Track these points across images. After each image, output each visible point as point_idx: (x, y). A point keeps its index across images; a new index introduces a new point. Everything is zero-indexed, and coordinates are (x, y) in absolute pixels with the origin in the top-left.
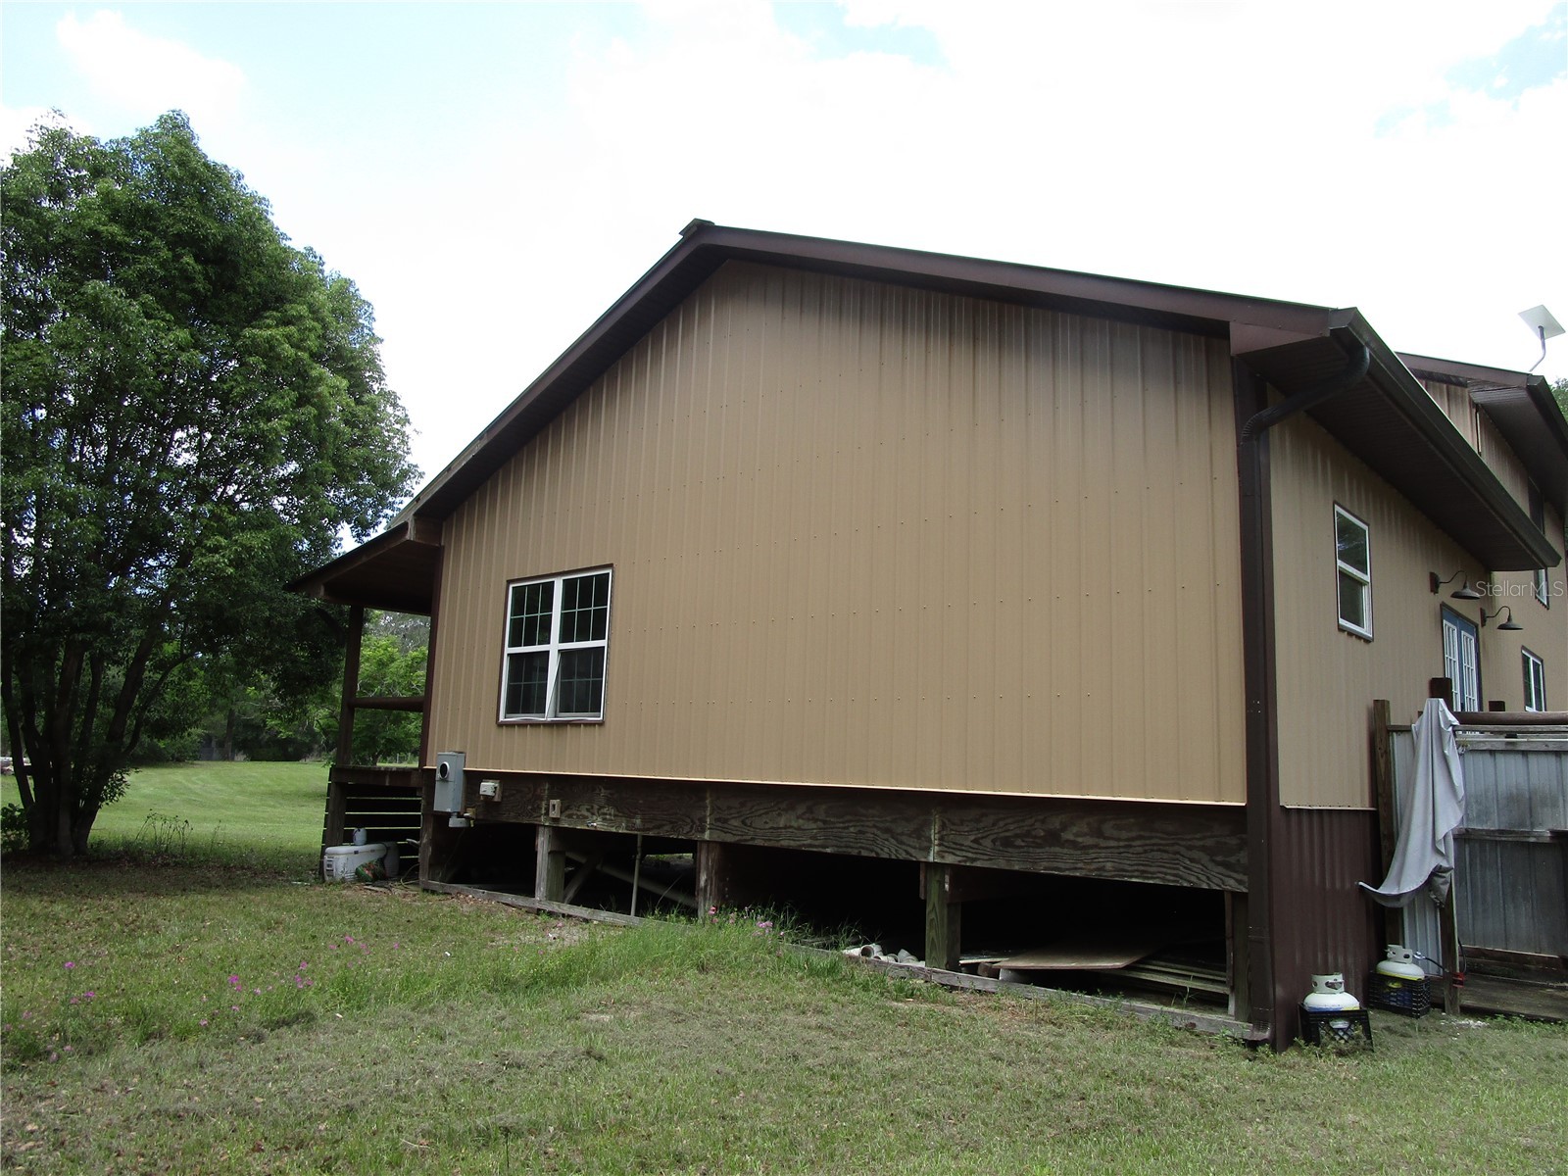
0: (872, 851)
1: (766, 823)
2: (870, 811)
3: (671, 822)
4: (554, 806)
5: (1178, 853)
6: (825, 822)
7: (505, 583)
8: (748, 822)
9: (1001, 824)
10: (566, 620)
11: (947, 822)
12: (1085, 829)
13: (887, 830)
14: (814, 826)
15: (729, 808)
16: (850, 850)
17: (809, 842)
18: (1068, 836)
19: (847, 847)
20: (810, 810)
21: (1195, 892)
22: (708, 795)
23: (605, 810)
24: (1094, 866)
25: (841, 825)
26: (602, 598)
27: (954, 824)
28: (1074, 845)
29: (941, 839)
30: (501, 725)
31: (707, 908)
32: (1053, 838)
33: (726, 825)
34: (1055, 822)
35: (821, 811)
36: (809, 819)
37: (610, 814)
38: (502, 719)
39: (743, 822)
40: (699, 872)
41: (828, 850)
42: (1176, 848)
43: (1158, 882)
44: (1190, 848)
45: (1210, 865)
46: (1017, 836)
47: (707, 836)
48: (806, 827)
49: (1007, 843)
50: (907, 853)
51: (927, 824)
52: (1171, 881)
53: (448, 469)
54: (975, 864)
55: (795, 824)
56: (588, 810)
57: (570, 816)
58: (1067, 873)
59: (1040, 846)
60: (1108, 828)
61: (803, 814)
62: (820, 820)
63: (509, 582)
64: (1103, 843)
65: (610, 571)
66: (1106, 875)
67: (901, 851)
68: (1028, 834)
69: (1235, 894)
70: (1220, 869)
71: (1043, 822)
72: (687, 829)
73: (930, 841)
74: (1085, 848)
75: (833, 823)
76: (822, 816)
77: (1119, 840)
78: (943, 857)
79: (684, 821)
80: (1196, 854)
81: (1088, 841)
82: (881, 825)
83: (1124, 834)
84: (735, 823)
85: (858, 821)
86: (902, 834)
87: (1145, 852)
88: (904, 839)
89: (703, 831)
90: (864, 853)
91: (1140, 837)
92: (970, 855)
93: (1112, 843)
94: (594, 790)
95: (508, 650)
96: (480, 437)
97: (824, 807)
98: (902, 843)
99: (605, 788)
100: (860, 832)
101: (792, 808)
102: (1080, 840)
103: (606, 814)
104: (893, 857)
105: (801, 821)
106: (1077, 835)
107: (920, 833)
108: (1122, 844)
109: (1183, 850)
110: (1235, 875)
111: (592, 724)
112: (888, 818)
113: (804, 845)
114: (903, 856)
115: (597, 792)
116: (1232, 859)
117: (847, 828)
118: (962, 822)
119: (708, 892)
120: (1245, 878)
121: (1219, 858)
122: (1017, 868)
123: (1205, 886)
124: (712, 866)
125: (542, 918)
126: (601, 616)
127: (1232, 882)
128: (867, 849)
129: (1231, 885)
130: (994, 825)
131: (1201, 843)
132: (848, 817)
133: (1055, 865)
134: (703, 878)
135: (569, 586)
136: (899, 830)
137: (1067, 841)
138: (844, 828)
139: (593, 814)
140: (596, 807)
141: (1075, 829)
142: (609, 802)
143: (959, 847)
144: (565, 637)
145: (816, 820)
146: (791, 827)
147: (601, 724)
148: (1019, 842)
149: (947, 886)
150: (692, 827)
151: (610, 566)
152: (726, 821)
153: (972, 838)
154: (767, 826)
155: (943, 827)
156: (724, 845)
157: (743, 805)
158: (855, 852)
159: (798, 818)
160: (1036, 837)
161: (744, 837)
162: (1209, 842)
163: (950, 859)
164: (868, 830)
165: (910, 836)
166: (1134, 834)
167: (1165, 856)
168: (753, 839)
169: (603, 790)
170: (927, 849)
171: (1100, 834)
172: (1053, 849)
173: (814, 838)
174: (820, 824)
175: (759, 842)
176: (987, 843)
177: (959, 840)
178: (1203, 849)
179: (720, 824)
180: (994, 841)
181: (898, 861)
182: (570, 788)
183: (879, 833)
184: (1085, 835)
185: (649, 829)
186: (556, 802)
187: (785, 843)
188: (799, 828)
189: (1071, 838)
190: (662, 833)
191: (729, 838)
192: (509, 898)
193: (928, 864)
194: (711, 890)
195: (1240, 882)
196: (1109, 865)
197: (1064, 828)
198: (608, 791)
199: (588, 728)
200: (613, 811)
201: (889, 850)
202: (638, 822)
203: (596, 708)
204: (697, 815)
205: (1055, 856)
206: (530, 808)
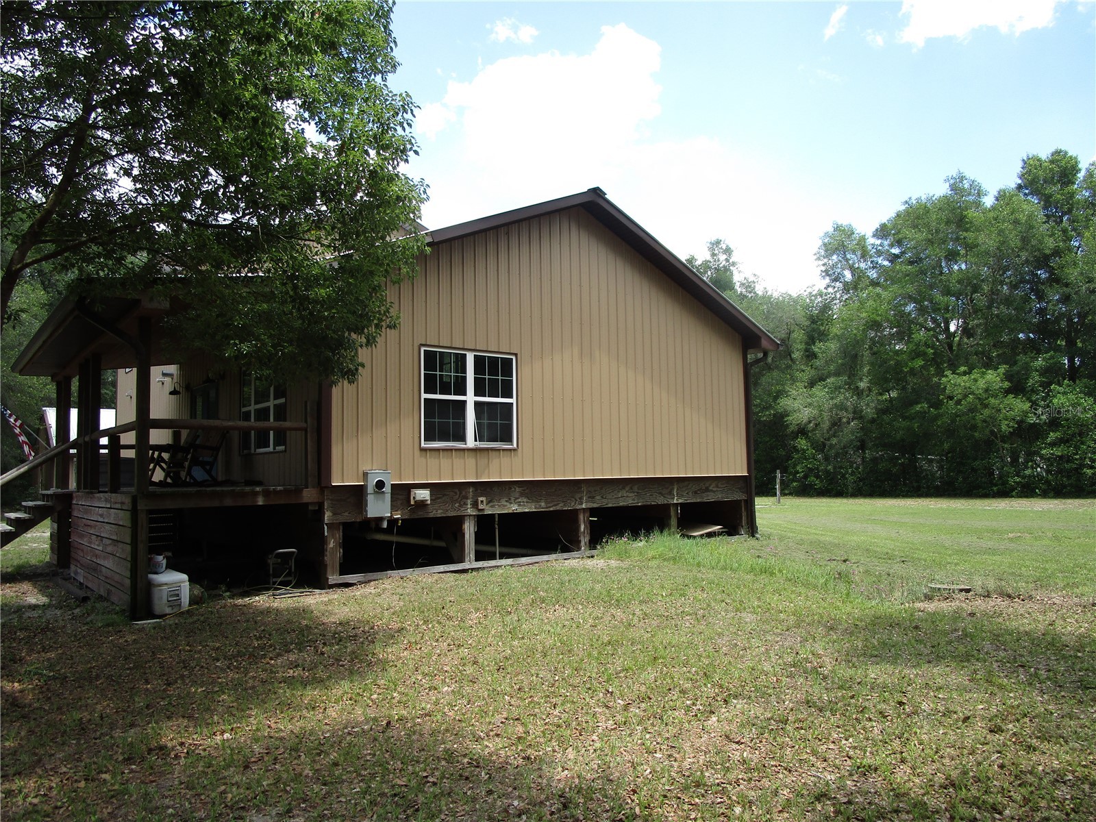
0: (655, 502)
1: (613, 496)
2: (654, 486)
3: (563, 502)
4: (482, 502)
7: (417, 346)
8: (604, 497)
9: (694, 486)
10: (479, 382)
11: (679, 487)
12: (715, 486)
13: (660, 493)
14: (633, 495)
15: (595, 491)
16: (647, 503)
17: (632, 502)
20: (631, 488)
22: (583, 486)
23: (519, 500)
24: (717, 497)
25: (644, 493)
26: (508, 373)
27: (681, 488)
29: (677, 494)
31: (586, 541)
32: (707, 490)
33: (594, 499)
34: (708, 484)
35: (635, 488)
36: (631, 492)
37: (523, 502)
38: (423, 445)
39: (602, 497)
40: (580, 524)
41: (640, 504)
42: (733, 489)
46: (698, 490)
47: (584, 506)
48: (630, 495)
49: (696, 493)
51: (673, 489)
54: (687, 502)
55: (625, 495)
57: (492, 507)
58: (711, 500)
59: (704, 493)
60: (720, 485)
61: (629, 490)
62: (636, 492)
63: (422, 345)
64: (718, 489)
65: (511, 357)
66: (719, 499)
68: (701, 489)
69: (744, 500)
71: (704, 484)
72: (573, 504)
73: (674, 495)
74: (715, 492)
75: (641, 493)
76: (636, 490)
78: (678, 501)
79: (571, 500)
80: (737, 490)
81: (715, 489)
83: (723, 486)
84: (598, 498)
85: (650, 491)
89: (582, 504)
90: (652, 503)
92: (685, 498)
93: (721, 489)
94: (511, 488)
95: (424, 396)
97: (636, 486)
98: (665, 497)
100: (651, 495)
101: (624, 488)
103: (520, 502)
105: (628, 493)
106: (713, 488)
107: (671, 493)
109: (735, 489)
110: (744, 495)
111: (510, 450)
112: (660, 488)
113: (630, 503)
114: (666, 502)
117: (646, 494)
120: (747, 495)
121: (741, 491)
122: (698, 501)
124: (587, 520)
126: (508, 384)
128: (653, 501)
129: (744, 498)
130: (692, 487)
132: (646, 489)
133: (708, 498)
134: (582, 527)
135: (479, 361)
136: (664, 493)
139: (511, 503)
140: (512, 499)
141: (712, 486)
142: (522, 495)
143: (682, 496)
144: (479, 393)
146: (624, 497)
147: (515, 450)
148: (699, 492)
149: (679, 511)
150: (576, 503)
151: (516, 355)
152: (593, 497)
153: (686, 492)
155: (678, 489)
156: (591, 509)
157: (601, 489)
160: (703, 490)
161: (603, 504)
162: (739, 486)
163: (680, 501)
164: (653, 494)
165: (667, 494)
167: (731, 491)
168: (606, 504)
170: (673, 498)
171: (717, 487)
172: (707, 493)
173: (634, 500)
174: (636, 494)
175: (610, 505)
176: (690, 493)
177: (683, 494)
179: (590, 499)
180: (692, 493)
181: (664, 504)
183: (657, 494)
185: (550, 507)
186: (484, 499)
187: (621, 504)
188: (627, 496)
189: (711, 489)
190: (558, 508)
191: (595, 505)
192: (442, 568)
193: (674, 504)
197: (710, 485)
199: (505, 452)
200: (525, 500)
201: (661, 501)
202: (543, 504)
203: (510, 440)
204: (578, 496)
205: (708, 496)
206: (457, 505)
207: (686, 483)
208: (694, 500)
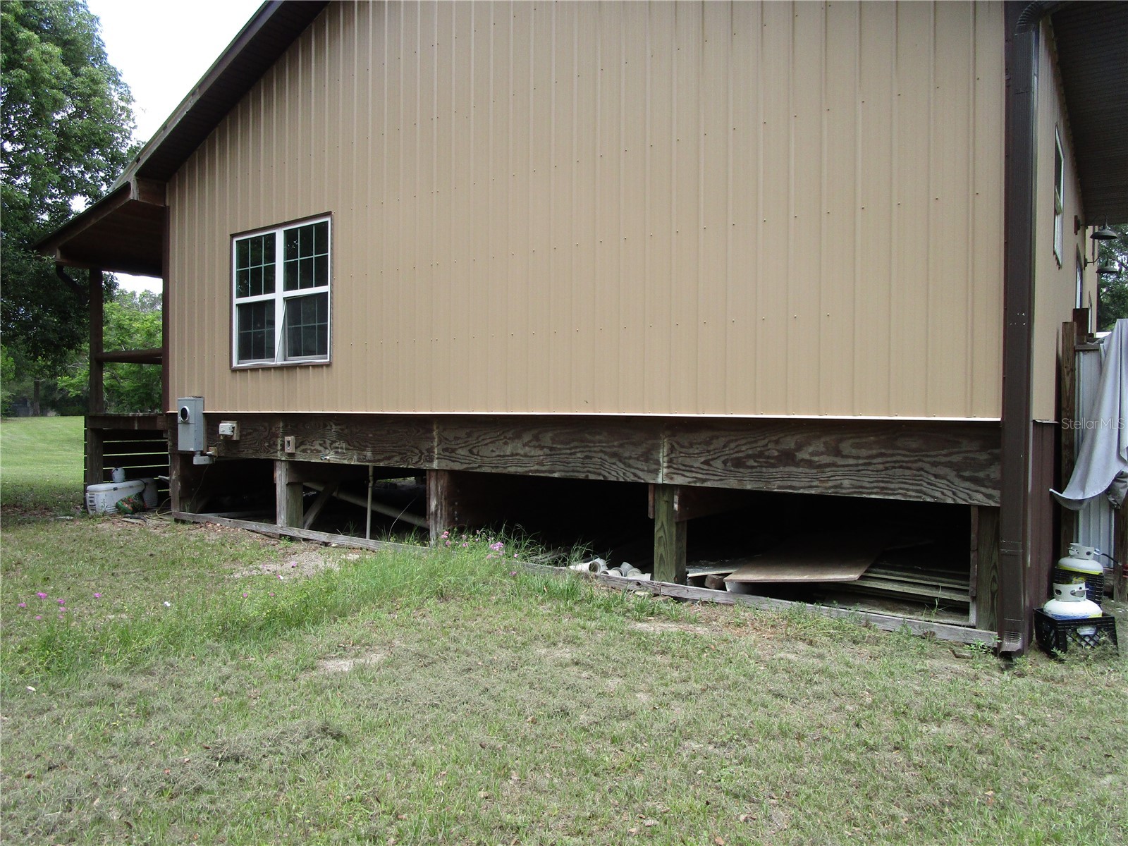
0: (600, 474)
1: (493, 451)
2: (598, 437)
3: (400, 454)
4: (289, 442)
5: (922, 469)
6: (551, 449)
7: (229, 238)
8: (475, 451)
9: (733, 445)
10: (290, 269)
11: (676, 446)
12: (822, 448)
13: (614, 455)
14: (541, 453)
15: (456, 438)
16: (576, 474)
17: (536, 467)
18: (803, 455)
19: (573, 471)
20: (536, 438)
21: (939, 507)
22: (435, 427)
23: (337, 444)
24: (831, 484)
25: (568, 451)
26: (322, 246)
27: (683, 447)
28: (810, 464)
29: (670, 461)
30: (234, 371)
31: (439, 531)
32: (788, 458)
33: (453, 455)
34: (789, 443)
35: (547, 438)
36: (535, 447)
37: (342, 448)
38: (235, 364)
39: (471, 451)
40: (429, 498)
41: (556, 475)
42: (920, 464)
43: (899, 498)
44: (934, 464)
45: (957, 481)
46: (748, 457)
47: (435, 465)
48: (532, 454)
49: (738, 463)
50: (635, 475)
51: (656, 448)
52: (913, 496)
53: (164, 127)
54: (705, 485)
55: (522, 452)
56: (321, 445)
57: (304, 451)
58: (801, 491)
59: (773, 466)
60: (846, 447)
61: (530, 441)
62: (547, 447)
63: (233, 236)
64: (840, 461)
65: (328, 219)
66: (843, 492)
67: (628, 474)
68: (761, 455)
69: (981, 508)
70: (967, 484)
71: (777, 442)
72: (416, 459)
73: (658, 463)
74: (821, 467)
75: (560, 449)
76: (549, 443)
77: (858, 458)
78: (672, 479)
79: (412, 452)
80: (941, 470)
81: (825, 459)
82: (608, 450)
83: (864, 452)
84: (461, 452)
85: (588, 446)
86: (630, 458)
87: (887, 469)
88: (631, 462)
89: (431, 461)
90: (592, 477)
91: (881, 455)
92: (700, 476)
93: (851, 461)
94: (325, 426)
95: (237, 301)
96: (192, 93)
97: (550, 434)
98: (630, 466)
99: (336, 425)
100: (587, 457)
101: (518, 436)
102: (816, 459)
103: (337, 448)
104: (621, 480)
105: (527, 448)
106: (812, 454)
107: (648, 457)
108: (861, 461)
109: (927, 467)
110: (983, 490)
111: (321, 366)
112: (616, 444)
113: (531, 471)
114: (631, 478)
115: (329, 428)
116: (981, 474)
117: (574, 453)
118: (691, 445)
119: (439, 515)
120: (996, 493)
121: (966, 474)
122: (749, 487)
123: (950, 501)
124: (442, 493)
125: (283, 543)
126: (322, 263)
127: (980, 497)
128: (594, 473)
129: (979, 499)
130: (725, 446)
131: (948, 459)
132: (576, 444)
133: (789, 483)
134: (433, 504)
135: (290, 236)
136: (627, 454)
137: (802, 460)
138: (571, 454)
139: (326, 448)
140: (328, 442)
141: (811, 449)
142: (340, 437)
143: (690, 468)
144: (290, 285)
145: (542, 448)
146: (517, 454)
147: (328, 365)
148: (751, 463)
149: (676, 506)
150: (420, 458)
151: (328, 214)
152: (453, 451)
153: (703, 459)
154: (494, 454)
155: (672, 449)
156: (452, 473)
157: (469, 435)
158: (582, 476)
159: (524, 445)
160: (768, 457)
161: (471, 466)
162: (956, 458)
163: (679, 480)
164: (594, 454)
165: (638, 459)
166: (874, 452)
167: (908, 472)
168: (480, 467)
169: (334, 427)
170: (656, 472)
171: (838, 453)
172: (787, 469)
173: (541, 464)
174: (547, 451)
175: (486, 469)
176: (718, 464)
177: (688, 461)
178: (950, 465)
179: (448, 454)
180: (725, 462)
181: (626, 483)
182: (301, 424)
183: (606, 457)
184: (822, 454)
185: (379, 461)
186: (291, 438)
187: (512, 470)
188: (525, 455)
189: (807, 457)
190: (391, 463)
191: (457, 467)
192: (253, 525)
193: (656, 486)
194: (441, 515)
195: (989, 496)
196: (846, 483)
197: (799, 447)
198: (339, 427)
199: (316, 370)
200: (344, 445)
201: (617, 473)
202: (369, 454)
203: (323, 351)
204: (425, 446)
205: (790, 475)
206: (266, 444)
207: (704, 435)
208: (732, 484)
